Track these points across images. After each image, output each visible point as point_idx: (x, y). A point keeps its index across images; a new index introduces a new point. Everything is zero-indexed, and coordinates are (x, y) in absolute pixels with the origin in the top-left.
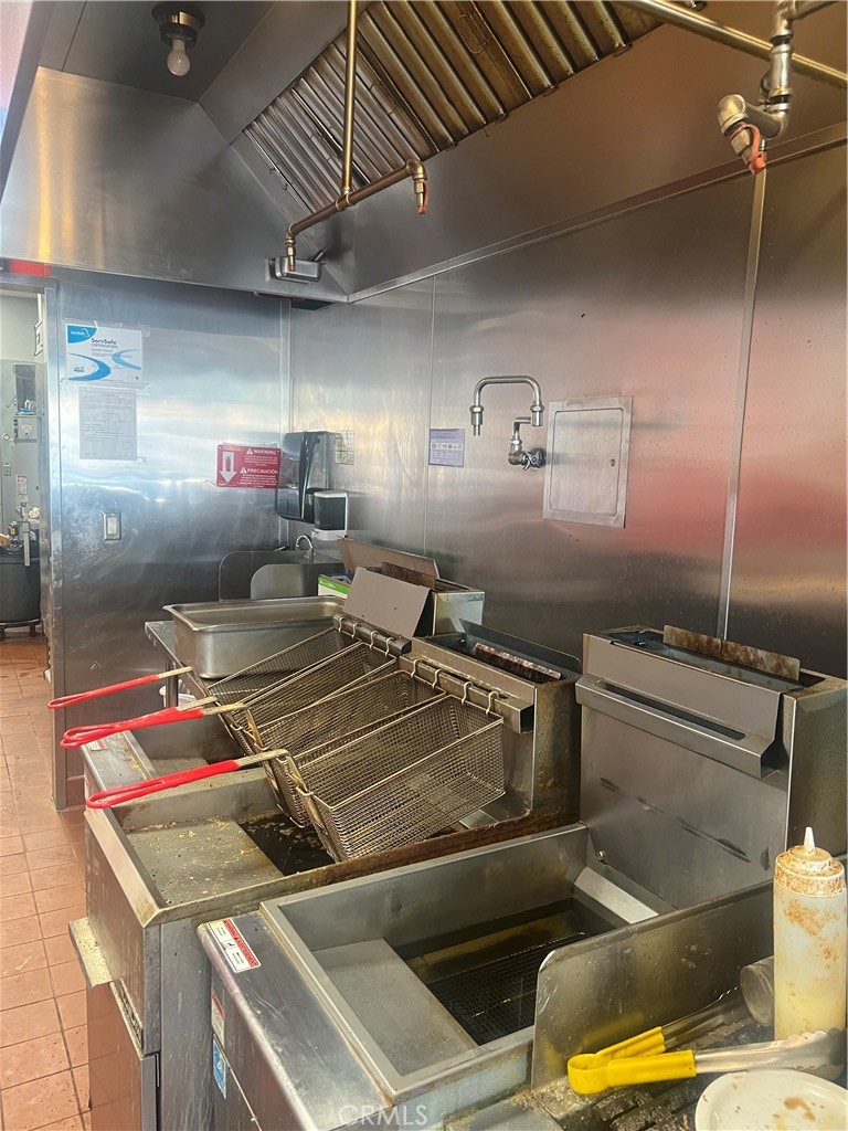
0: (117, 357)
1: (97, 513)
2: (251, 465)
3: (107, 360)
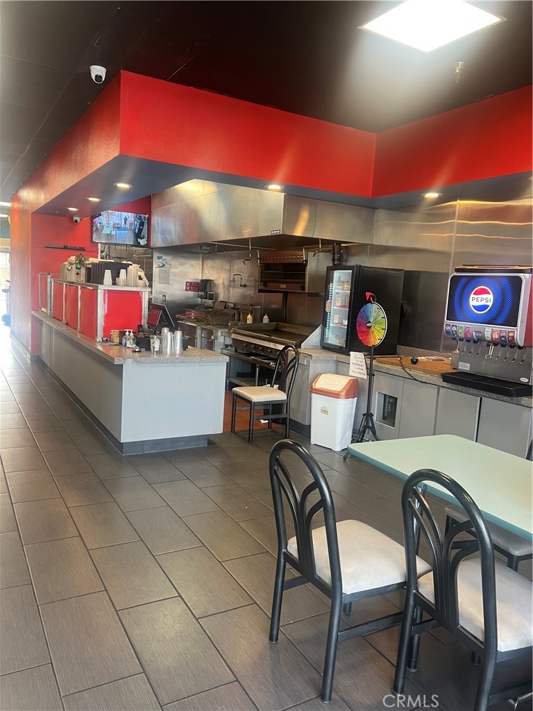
1: (161, 296)
2: (192, 286)
3: (165, 263)
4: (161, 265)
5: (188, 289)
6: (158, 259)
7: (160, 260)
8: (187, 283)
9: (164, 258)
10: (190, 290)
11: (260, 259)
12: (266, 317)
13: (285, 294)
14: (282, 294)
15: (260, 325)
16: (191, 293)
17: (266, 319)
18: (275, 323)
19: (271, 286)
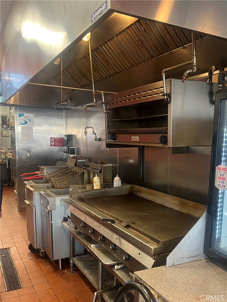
0: (29, 120)
1: (25, 152)
2: (57, 142)
3: (27, 121)
4: (24, 122)
5: (53, 144)
6: (20, 116)
7: (22, 118)
8: (51, 138)
9: (26, 115)
10: (54, 145)
11: (106, 103)
12: (117, 179)
13: (142, 149)
14: (137, 149)
15: (111, 189)
16: (56, 148)
17: (117, 182)
18: (128, 186)
19: (122, 139)
